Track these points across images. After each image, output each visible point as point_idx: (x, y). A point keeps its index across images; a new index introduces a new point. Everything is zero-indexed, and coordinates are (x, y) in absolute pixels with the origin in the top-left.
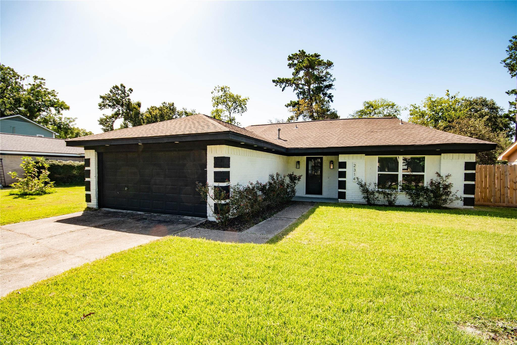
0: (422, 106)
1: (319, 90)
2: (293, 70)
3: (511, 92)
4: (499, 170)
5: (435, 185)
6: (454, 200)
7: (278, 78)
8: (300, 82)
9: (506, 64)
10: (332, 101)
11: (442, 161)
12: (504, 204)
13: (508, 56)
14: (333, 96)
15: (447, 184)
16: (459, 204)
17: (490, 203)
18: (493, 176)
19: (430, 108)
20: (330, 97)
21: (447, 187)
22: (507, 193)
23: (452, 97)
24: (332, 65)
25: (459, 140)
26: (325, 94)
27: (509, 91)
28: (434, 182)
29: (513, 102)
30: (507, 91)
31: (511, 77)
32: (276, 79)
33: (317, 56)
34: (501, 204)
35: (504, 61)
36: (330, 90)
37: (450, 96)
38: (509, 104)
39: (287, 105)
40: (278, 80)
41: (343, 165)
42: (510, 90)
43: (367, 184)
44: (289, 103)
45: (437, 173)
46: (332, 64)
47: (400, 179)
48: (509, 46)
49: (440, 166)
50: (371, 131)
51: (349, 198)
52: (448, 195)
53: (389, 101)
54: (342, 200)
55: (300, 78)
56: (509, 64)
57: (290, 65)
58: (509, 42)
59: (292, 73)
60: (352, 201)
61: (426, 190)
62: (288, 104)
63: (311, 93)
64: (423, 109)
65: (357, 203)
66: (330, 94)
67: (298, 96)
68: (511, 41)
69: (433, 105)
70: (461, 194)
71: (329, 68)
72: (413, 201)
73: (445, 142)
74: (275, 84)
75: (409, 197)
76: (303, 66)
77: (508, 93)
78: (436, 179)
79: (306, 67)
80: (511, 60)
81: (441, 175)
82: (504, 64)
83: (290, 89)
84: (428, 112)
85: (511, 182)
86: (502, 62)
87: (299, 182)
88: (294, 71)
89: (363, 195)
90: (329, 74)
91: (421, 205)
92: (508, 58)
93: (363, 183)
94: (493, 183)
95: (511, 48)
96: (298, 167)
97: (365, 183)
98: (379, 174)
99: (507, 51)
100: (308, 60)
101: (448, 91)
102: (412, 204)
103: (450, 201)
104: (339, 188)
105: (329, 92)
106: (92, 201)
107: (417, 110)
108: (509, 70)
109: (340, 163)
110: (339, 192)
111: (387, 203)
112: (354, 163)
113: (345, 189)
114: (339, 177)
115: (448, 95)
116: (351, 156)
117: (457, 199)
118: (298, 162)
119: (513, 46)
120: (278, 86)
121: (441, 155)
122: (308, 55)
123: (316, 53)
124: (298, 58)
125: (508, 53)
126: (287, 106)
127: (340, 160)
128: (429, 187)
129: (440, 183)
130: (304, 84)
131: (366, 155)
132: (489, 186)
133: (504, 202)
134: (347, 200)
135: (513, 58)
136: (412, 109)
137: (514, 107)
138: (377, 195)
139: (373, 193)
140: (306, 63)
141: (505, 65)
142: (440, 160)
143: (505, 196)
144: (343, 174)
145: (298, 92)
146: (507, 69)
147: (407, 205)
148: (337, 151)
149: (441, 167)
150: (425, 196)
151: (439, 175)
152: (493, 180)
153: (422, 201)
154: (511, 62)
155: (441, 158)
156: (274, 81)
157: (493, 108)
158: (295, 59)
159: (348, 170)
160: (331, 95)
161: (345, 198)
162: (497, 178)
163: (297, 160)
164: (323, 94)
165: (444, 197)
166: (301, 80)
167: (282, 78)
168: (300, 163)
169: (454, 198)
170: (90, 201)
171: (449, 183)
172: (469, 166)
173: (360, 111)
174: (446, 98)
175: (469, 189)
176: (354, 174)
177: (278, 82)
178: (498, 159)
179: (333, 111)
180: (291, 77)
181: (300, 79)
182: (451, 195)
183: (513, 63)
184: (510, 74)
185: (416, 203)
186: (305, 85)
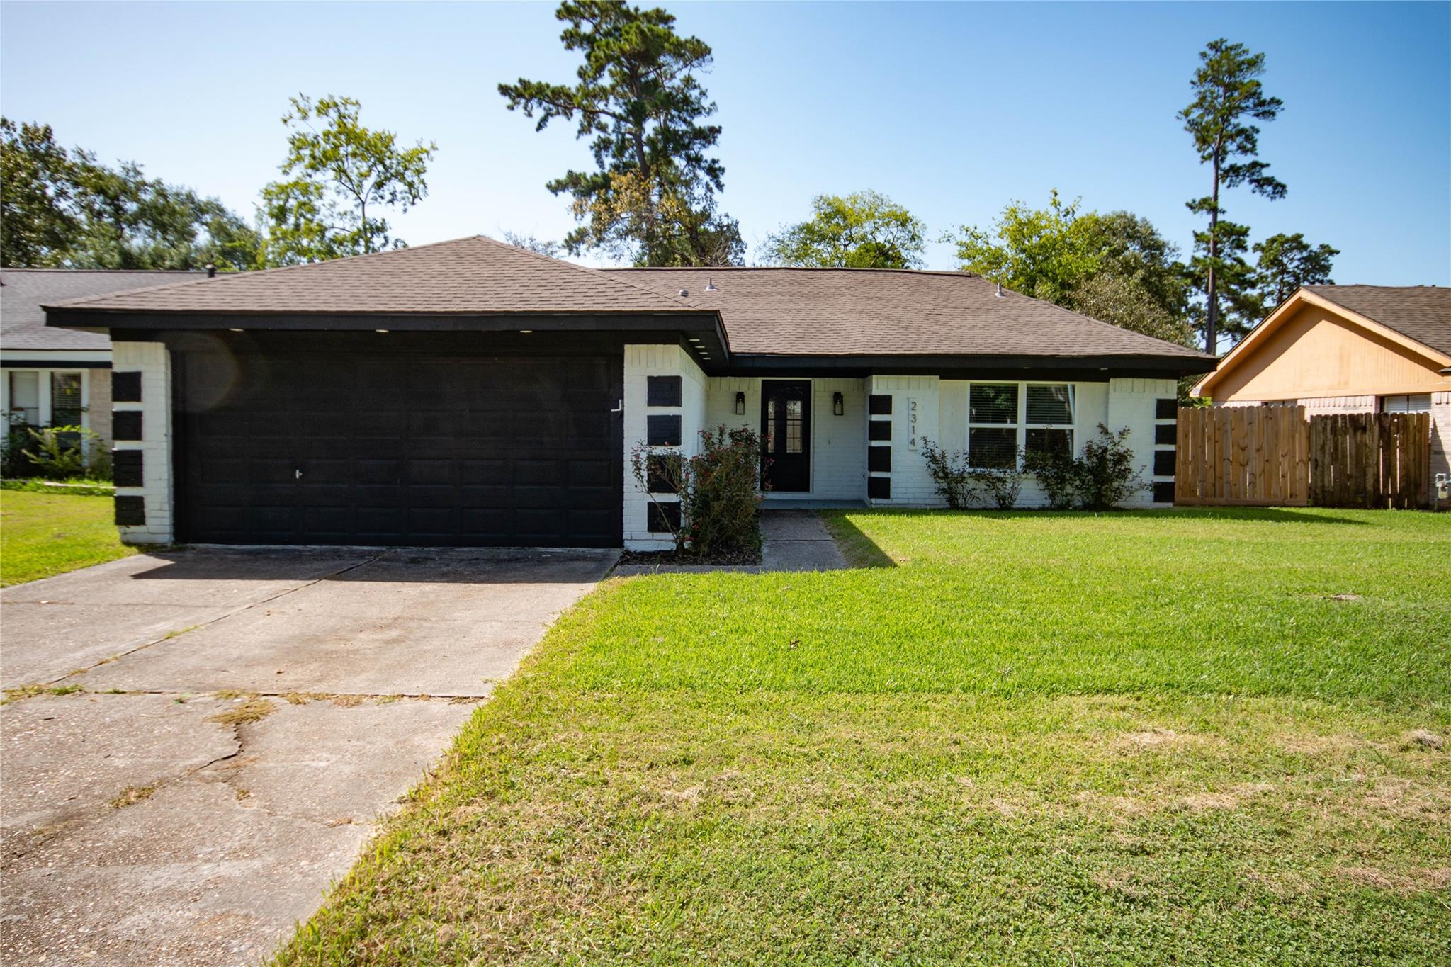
0: (996, 234)
1: (672, 142)
2: (578, 57)
3: (1200, 203)
4: (1212, 418)
5: (1096, 456)
6: (1137, 490)
7: (521, 81)
8: (601, 106)
9: (1189, 122)
10: (720, 186)
11: (1112, 396)
12: (1223, 500)
13: (1196, 100)
14: (723, 170)
15: (1122, 450)
16: (1145, 498)
17: (1192, 499)
18: (1200, 431)
19: (1015, 240)
20: (714, 171)
21: (1121, 458)
22: (1228, 474)
23: (1068, 213)
24: (708, 57)
25: (1144, 346)
26: (695, 161)
27: (1194, 201)
28: (1095, 447)
29: (1203, 234)
30: (1190, 202)
31: (1200, 159)
32: (513, 82)
33: (662, 17)
34: (1216, 500)
35: (1187, 114)
36: (712, 147)
37: (1062, 209)
38: (1193, 239)
39: (553, 183)
40: (519, 85)
41: (883, 404)
42: (1198, 200)
43: (949, 455)
44: (563, 176)
45: (1101, 426)
46: (707, 51)
47: (1021, 441)
48: (1199, 70)
49: (1107, 407)
50: (936, 312)
51: (900, 496)
52: (1125, 477)
53: (892, 204)
54: (880, 501)
55: (603, 90)
56: (1196, 124)
57: (571, 39)
58: (1198, 57)
59: (576, 69)
60: (906, 501)
61: (1078, 469)
62: (558, 182)
63: (646, 149)
64: (996, 243)
65: (918, 507)
66: (714, 161)
67: (598, 156)
68: (1204, 55)
69: (1021, 229)
70: (1149, 476)
71: (695, 63)
72: (1052, 497)
73: (1118, 350)
74: (507, 101)
75: (1042, 486)
76: (621, 49)
77: (1191, 206)
78: (1098, 438)
79: (631, 56)
80: (1201, 111)
81: (1110, 431)
82: (1184, 123)
83: (565, 127)
84: (1010, 253)
85: (1236, 448)
86: (1180, 115)
88: (584, 62)
89: (938, 485)
90: (695, 87)
91: (1068, 503)
92: (1195, 106)
93: (938, 453)
94: (1200, 450)
95: (1203, 77)
97: (943, 453)
98: (971, 429)
99: (1193, 83)
100: (642, 32)
101: (1056, 194)
102: (1048, 503)
103: (1128, 493)
104: (871, 469)
105: (708, 154)
106: (148, 521)
107: (980, 243)
108: (1198, 139)
109: (872, 398)
110: (871, 480)
111: (994, 504)
112: (911, 400)
113: (888, 469)
114: (872, 438)
115: (1056, 205)
116: (904, 379)
117: (1142, 486)
118: (740, 397)
119: (1209, 72)
120: (520, 110)
121: (1107, 381)
122: (632, 10)
123: (662, 7)
124: (594, 16)
125: (1196, 90)
126: (557, 188)
127: (877, 391)
128: (1085, 461)
129: (1105, 450)
130: (624, 115)
131: (941, 378)
132: (1193, 457)
133: (1222, 496)
134: (895, 501)
135: (1206, 105)
136: (966, 239)
137: (1204, 249)
138: (971, 483)
139: (961, 479)
140: (631, 42)
141: (1188, 126)
142: (1107, 393)
143: (1225, 480)
144: (882, 431)
145: (596, 140)
146: (1190, 138)
147: (1036, 506)
148: (864, 364)
149: (1110, 411)
150: (1078, 483)
151: (1104, 430)
152: (1200, 443)
153: (1072, 495)
154: (1202, 116)
155: (1108, 389)
156: (504, 90)
157: (1154, 247)
158: (584, 17)
159: (898, 418)
160: (717, 166)
161: (887, 496)
162: (1209, 439)
163: (737, 389)
164: (689, 159)
165: (1115, 484)
166: (607, 100)
167: (534, 81)
168: (746, 399)
169: (1135, 485)
170: (140, 520)
171: (1124, 449)
172: (1165, 408)
173: (801, 230)
174: (1053, 212)
175: (1164, 463)
176: (911, 429)
177: (520, 95)
178: (1192, 395)
179: (725, 222)
180: (572, 82)
181: (603, 94)
182: (1130, 476)
183: (1207, 123)
184: (1199, 150)
185: (1058, 501)
186: (626, 120)
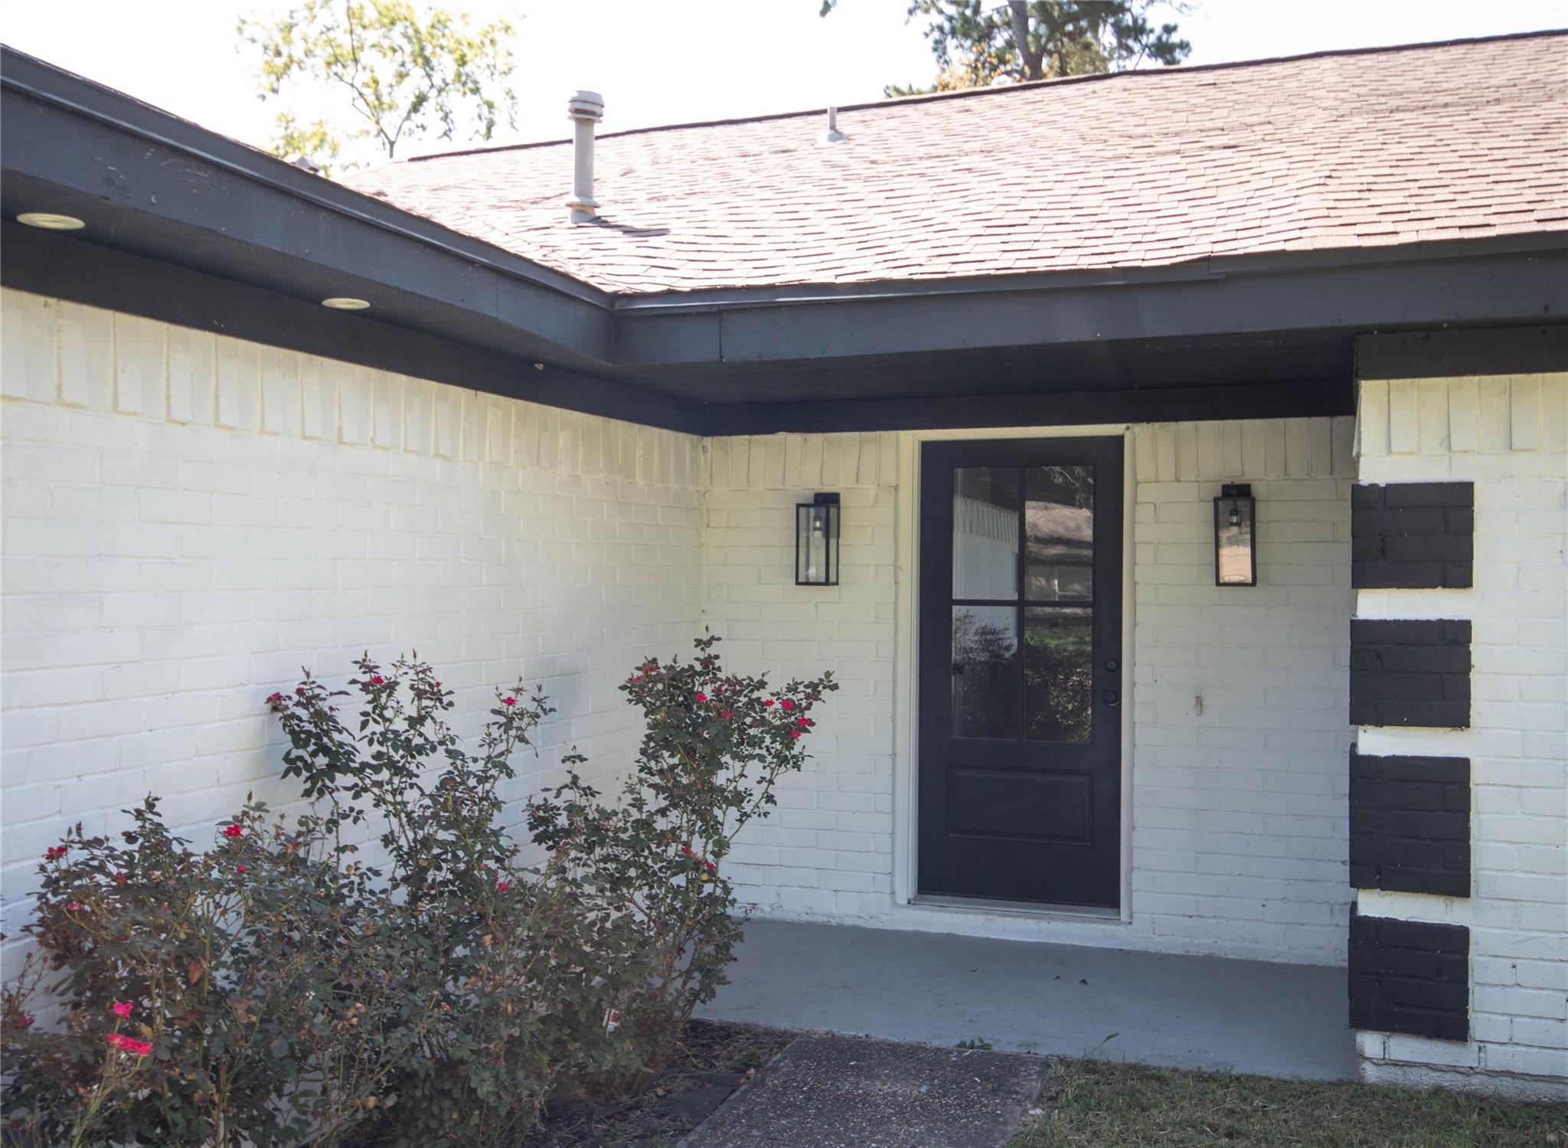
14: (1190, 44)
20: (1174, 49)
26: (1132, 33)
51: (1524, 1029)
54: (1406, 1048)
63: (1032, 23)
66: (1169, 29)
67: (939, 46)
87: (786, 777)
96: (815, 572)
104: (1363, 876)
109: (1368, 502)
110: (1364, 932)
113: (1454, 887)
114: (1367, 713)
118: (823, 512)
134: (1497, 1058)
145: (939, 20)
160: (1175, 38)
161: (1452, 1029)
164: (1119, 32)
168: (850, 517)
